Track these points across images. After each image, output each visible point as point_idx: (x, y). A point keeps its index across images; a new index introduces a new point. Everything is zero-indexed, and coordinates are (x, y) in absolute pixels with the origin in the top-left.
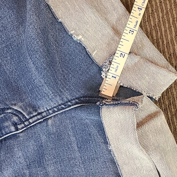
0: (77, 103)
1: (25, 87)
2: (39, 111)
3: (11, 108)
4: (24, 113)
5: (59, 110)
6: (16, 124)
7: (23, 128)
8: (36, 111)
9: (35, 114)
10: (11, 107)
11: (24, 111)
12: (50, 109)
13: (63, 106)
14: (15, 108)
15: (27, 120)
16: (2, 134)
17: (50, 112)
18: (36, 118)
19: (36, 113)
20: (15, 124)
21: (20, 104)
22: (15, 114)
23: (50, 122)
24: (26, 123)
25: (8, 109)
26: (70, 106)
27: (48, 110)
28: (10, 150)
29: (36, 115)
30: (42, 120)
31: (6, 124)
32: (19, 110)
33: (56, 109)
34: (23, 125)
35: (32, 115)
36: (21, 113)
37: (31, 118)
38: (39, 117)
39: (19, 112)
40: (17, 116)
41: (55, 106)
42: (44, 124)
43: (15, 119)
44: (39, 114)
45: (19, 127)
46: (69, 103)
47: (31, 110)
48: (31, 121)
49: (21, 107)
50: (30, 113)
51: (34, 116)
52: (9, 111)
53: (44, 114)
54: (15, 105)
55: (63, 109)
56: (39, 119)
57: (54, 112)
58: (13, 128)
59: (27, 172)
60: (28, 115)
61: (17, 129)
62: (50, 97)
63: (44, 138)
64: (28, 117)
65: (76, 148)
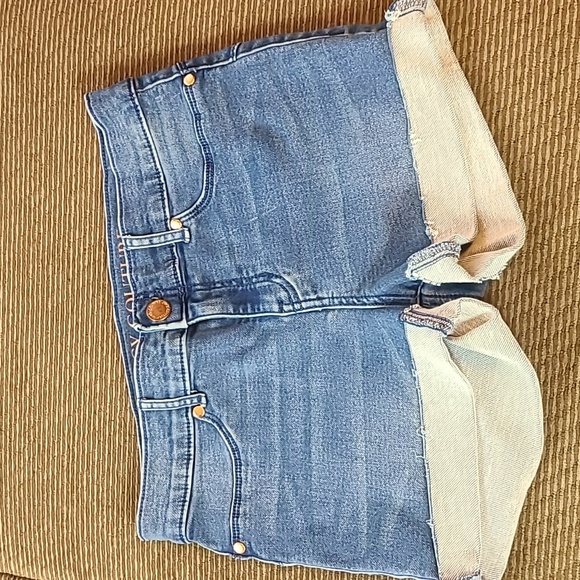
0: (376, 303)
1: (310, 253)
2: (320, 296)
3: (281, 277)
4: (298, 291)
5: (348, 304)
6: (282, 302)
7: (290, 311)
8: (316, 292)
9: (313, 297)
10: (283, 275)
11: (299, 288)
12: (337, 298)
13: (355, 301)
14: (287, 279)
15: (300, 302)
16: (259, 309)
17: (336, 301)
18: (312, 303)
19: (315, 297)
20: (280, 303)
21: (296, 276)
22: (284, 288)
23: (330, 315)
24: (297, 306)
25: (277, 277)
26: (366, 304)
27: (333, 298)
28: (265, 336)
29: (314, 300)
30: (320, 309)
31: (267, 298)
32: (293, 284)
33: (344, 301)
34: (291, 308)
35: (308, 298)
36: (294, 290)
37: (305, 301)
38: (317, 303)
39: (292, 286)
40: (286, 291)
41: (346, 295)
42: (322, 315)
43: (283, 294)
44: (319, 299)
45: (285, 308)
46: (365, 300)
47: (309, 289)
48: (304, 305)
49: (295, 281)
50: (307, 293)
51: (310, 300)
52: (278, 280)
53: (326, 302)
54: (289, 274)
55: (355, 304)
56: (316, 307)
57: (341, 303)
58: (276, 307)
59: (277, 380)
60: (303, 295)
61: (281, 310)
62: (346, 279)
63: (315, 337)
64: (301, 298)
65: (360, 366)
